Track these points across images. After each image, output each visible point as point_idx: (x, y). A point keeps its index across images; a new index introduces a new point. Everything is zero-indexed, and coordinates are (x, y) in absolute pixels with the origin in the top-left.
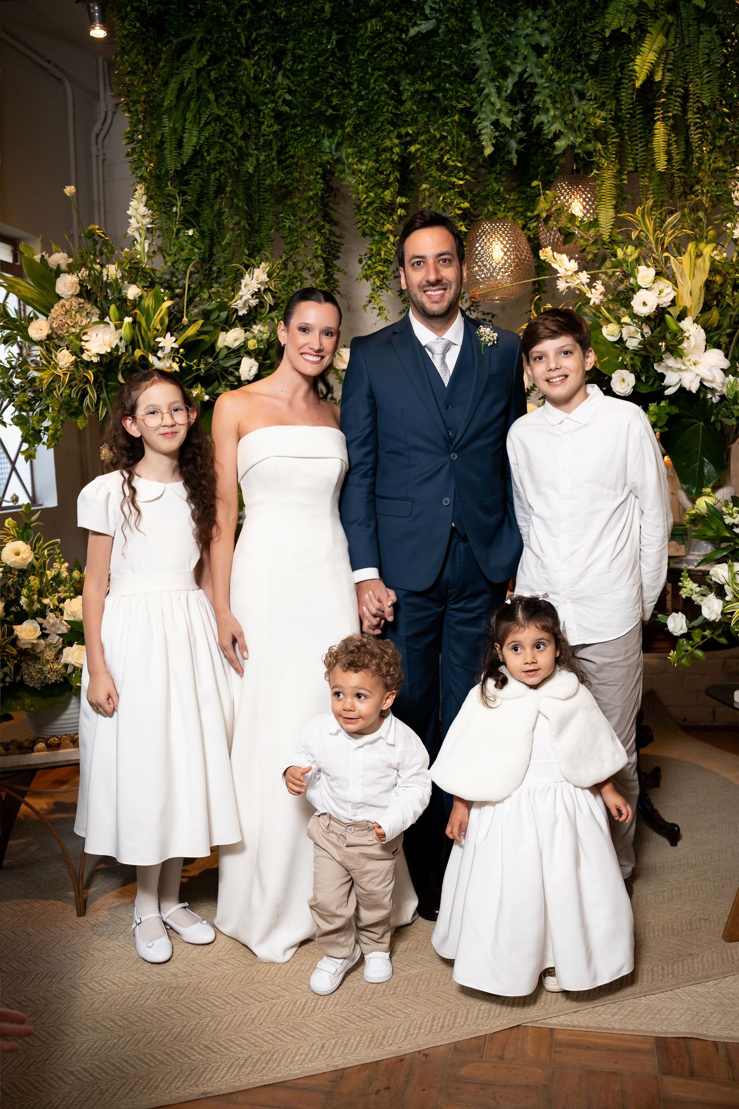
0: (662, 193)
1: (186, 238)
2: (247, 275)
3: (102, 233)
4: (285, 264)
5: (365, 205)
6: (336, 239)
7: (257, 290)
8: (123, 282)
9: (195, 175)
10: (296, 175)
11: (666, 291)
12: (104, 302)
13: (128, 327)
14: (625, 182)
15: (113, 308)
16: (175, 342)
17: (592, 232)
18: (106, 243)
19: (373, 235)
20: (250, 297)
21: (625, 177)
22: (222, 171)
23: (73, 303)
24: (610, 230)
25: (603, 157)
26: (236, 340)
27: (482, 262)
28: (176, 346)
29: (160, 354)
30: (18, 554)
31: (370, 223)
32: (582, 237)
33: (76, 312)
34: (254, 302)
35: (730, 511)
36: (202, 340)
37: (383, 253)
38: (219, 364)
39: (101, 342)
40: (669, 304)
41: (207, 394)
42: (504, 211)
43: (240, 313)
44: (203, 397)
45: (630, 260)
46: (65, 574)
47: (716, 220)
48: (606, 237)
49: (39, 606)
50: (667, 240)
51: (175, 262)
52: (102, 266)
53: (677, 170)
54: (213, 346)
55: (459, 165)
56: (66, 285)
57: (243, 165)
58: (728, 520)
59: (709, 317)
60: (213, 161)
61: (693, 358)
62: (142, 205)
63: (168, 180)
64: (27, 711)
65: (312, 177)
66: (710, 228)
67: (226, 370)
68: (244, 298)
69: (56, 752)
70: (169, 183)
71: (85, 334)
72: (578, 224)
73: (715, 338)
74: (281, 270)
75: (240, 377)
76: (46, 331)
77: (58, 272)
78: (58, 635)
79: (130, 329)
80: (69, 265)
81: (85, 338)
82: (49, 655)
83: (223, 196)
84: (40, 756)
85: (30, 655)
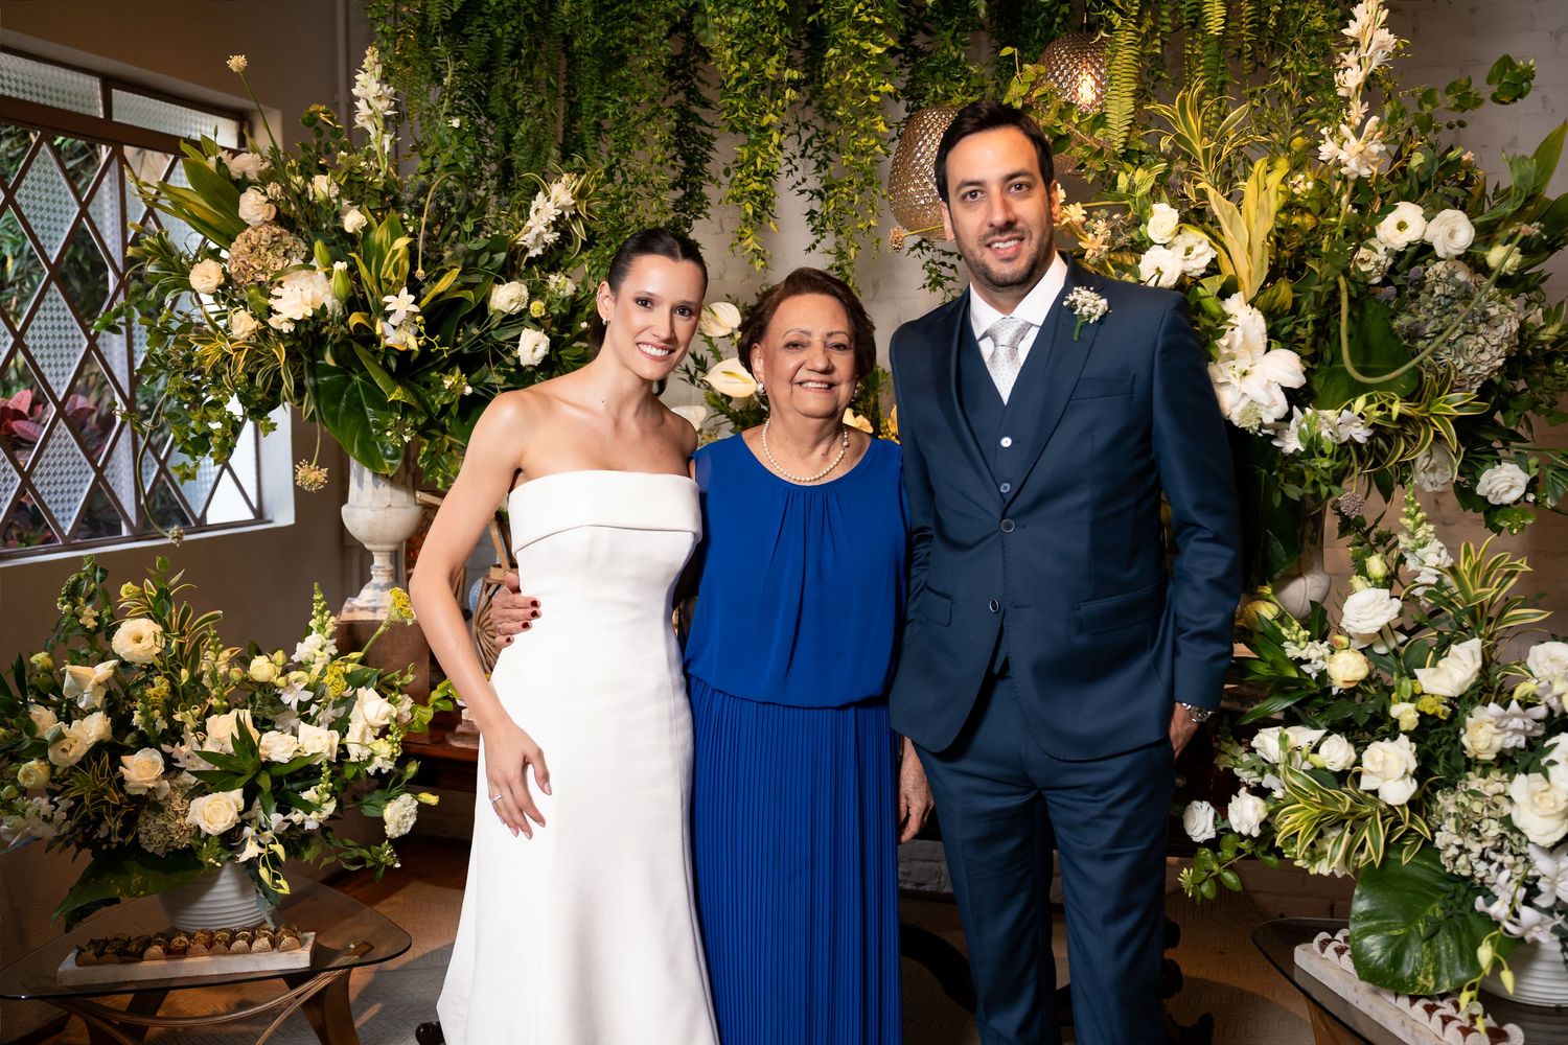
0: (1222, 69)
1: (450, 132)
2: (540, 194)
3: (331, 119)
4: (609, 172)
5: (733, 82)
6: (707, 130)
7: (554, 219)
8: (340, 203)
9: (478, 26)
10: (627, 31)
11: (1197, 250)
12: (310, 234)
13: (339, 278)
14: (1158, 51)
15: (318, 245)
16: (416, 302)
17: (1099, 133)
18: (336, 133)
19: (746, 131)
20: (544, 230)
21: (1158, 42)
22: (514, 23)
23: (264, 234)
24: (1125, 134)
25: (1119, 11)
26: (512, 301)
27: (921, 178)
28: (415, 309)
29: (393, 320)
30: (138, 640)
31: (740, 113)
32: (1081, 144)
33: (268, 250)
34: (551, 237)
35: (1294, 637)
36: (461, 300)
37: (759, 161)
38: (490, 336)
39: (299, 300)
40: (1203, 271)
41: (470, 384)
42: (964, 94)
43: (533, 254)
44: (464, 388)
45: (1139, 194)
46: (222, 670)
47: (1308, 119)
48: (1118, 147)
49: (166, 726)
50: (1226, 150)
51: (432, 169)
52: (309, 177)
53: (1249, 30)
54: (483, 306)
55: (878, 21)
56: (252, 206)
57: (555, 11)
58: (1292, 652)
59: (1274, 294)
60: (500, 8)
61: (1242, 365)
62: (374, 80)
63: (437, 34)
64: (136, 896)
65: (652, 35)
66: (1298, 131)
67: (499, 345)
68: (535, 231)
69: (178, 961)
70: (439, 39)
71: (280, 284)
72: (1076, 121)
73: (1286, 329)
74: (604, 182)
75: (518, 359)
76: (216, 278)
77: (242, 184)
78: (192, 773)
79: (344, 281)
80: (261, 174)
81: (276, 291)
82: (177, 805)
83: (516, 62)
84: (153, 968)
85: (147, 803)
